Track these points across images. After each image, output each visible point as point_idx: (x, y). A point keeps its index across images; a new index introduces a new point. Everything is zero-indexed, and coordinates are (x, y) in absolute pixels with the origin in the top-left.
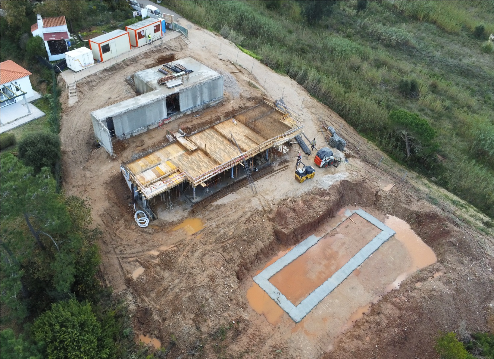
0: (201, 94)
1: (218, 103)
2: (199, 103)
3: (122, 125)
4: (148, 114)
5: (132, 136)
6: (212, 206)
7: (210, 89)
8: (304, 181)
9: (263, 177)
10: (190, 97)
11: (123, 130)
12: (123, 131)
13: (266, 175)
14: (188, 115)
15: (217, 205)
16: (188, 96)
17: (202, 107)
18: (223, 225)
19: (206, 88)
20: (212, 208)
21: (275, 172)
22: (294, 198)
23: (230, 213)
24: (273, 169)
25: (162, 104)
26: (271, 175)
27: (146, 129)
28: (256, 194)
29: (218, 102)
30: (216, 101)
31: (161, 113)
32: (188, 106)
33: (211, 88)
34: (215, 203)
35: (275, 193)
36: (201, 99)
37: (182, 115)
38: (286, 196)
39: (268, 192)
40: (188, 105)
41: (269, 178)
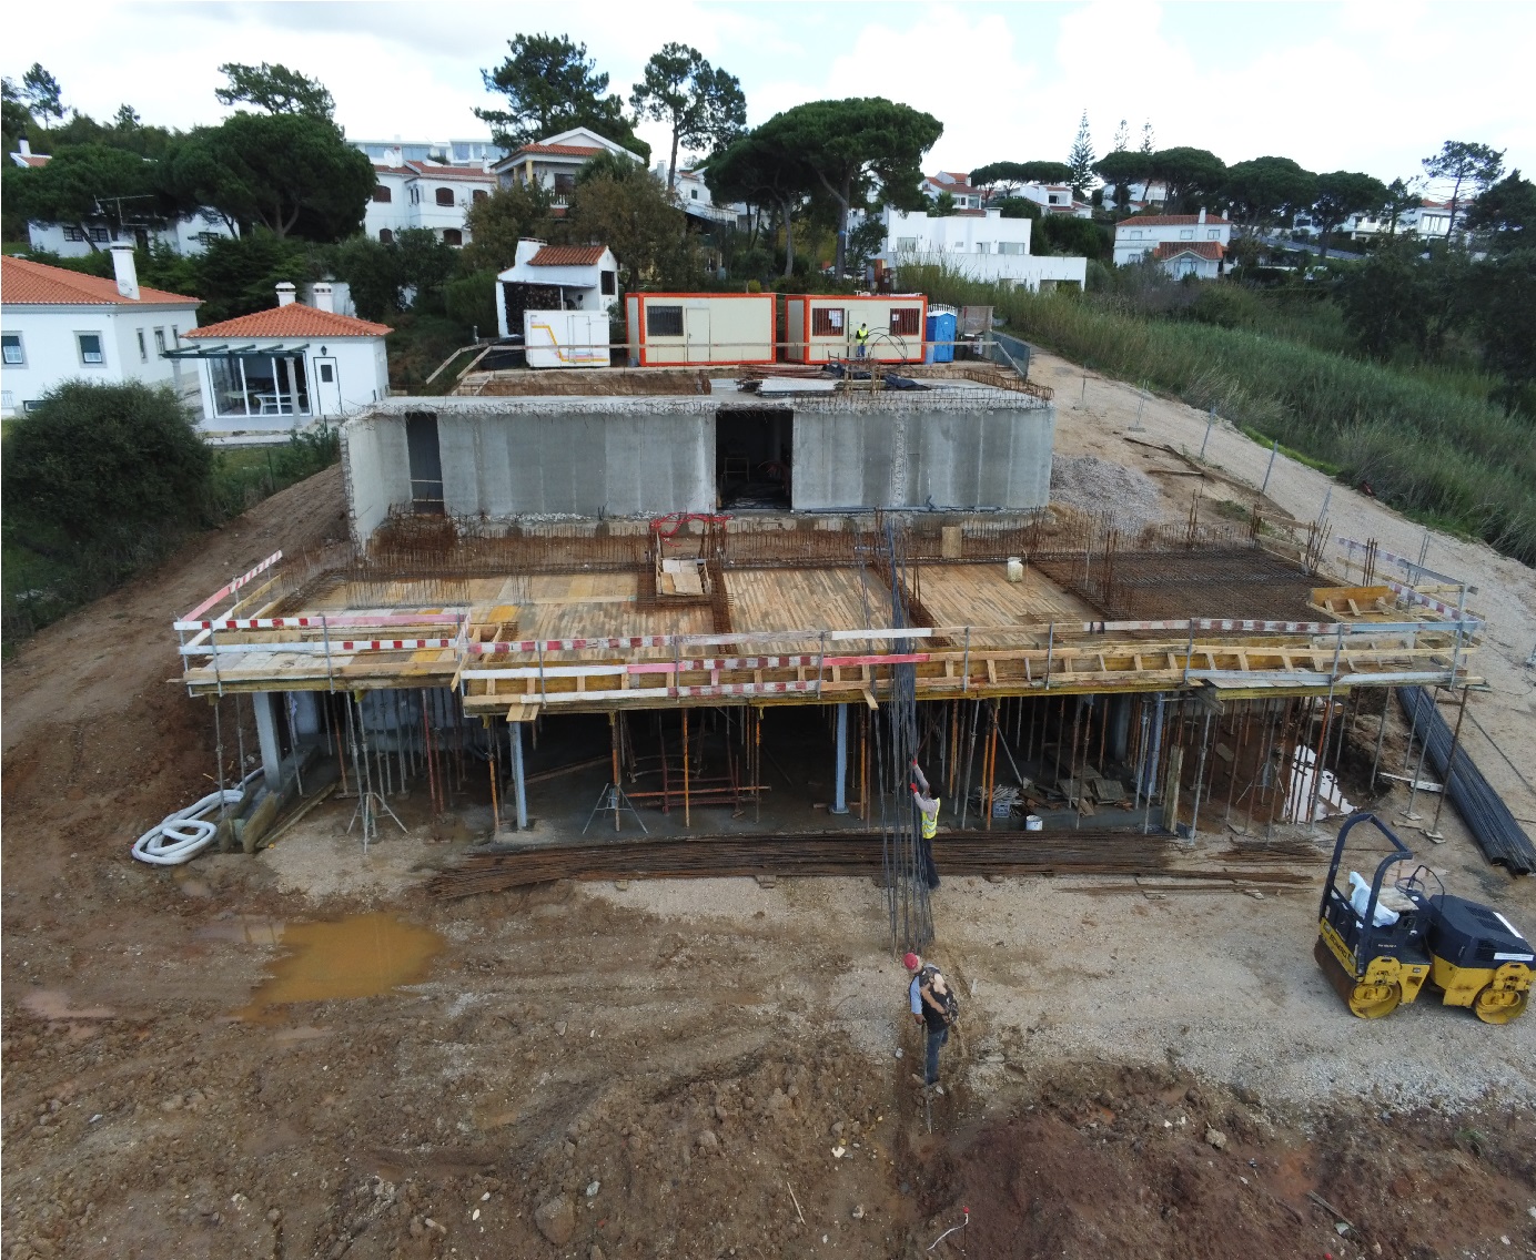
0: (917, 458)
1: (1005, 534)
2: (897, 497)
3: (480, 467)
4: (614, 461)
5: (515, 533)
6: (569, 896)
7: (967, 448)
8: (1392, 1005)
9: (1049, 874)
10: (852, 452)
11: (481, 492)
12: (481, 501)
13: (1086, 873)
14: (826, 536)
15: (600, 903)
16: (837, 444)
17: (909, 519)
18: (505, 1031)
19: (946, 433)
20: (553, 910)
21: (1167, 881)
22: (1241, 1096)
23: (629, 980)
24: (1166, 862)
25: (694, 439)
26: (1129, 881)
27: (593, 525)
28: (913, 942)
29: (1006, 525)
30: (995, 519)
31: (683, 479)
32: (835, 496)
33: (975, 447)
34: (600, 890)
35: (1079, 997)
36: (914, 482)
37: (789, 524)
38: (1171, 1054)
39: (1025, 969)
40: (837, 491)
41: (1094, 892)
